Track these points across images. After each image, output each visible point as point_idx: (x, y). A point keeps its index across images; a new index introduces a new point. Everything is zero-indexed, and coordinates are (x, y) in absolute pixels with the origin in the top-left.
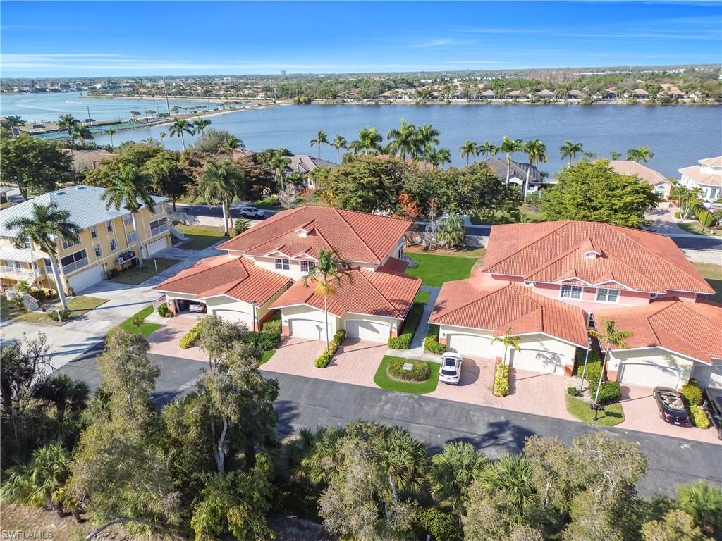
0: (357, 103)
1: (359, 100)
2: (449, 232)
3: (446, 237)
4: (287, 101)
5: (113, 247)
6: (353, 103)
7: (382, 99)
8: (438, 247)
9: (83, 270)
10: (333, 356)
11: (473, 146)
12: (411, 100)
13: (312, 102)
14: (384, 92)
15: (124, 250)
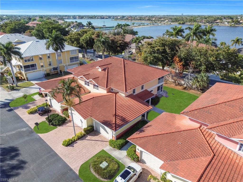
0: (203, 24)
1: (205, 23)
2: (198, 82)
3: (196, 84)
4: (175, 23)
5: (50, 65)
6: (202, 24)
7: (215, 23)
8: (191, 89)
9: (34, 71)
10: (77, 140)
11: (240, 40)
12: (228, 24)
13: (185, 24)
14: (217, 20)
15: (56, 66)
